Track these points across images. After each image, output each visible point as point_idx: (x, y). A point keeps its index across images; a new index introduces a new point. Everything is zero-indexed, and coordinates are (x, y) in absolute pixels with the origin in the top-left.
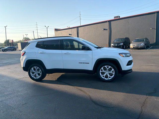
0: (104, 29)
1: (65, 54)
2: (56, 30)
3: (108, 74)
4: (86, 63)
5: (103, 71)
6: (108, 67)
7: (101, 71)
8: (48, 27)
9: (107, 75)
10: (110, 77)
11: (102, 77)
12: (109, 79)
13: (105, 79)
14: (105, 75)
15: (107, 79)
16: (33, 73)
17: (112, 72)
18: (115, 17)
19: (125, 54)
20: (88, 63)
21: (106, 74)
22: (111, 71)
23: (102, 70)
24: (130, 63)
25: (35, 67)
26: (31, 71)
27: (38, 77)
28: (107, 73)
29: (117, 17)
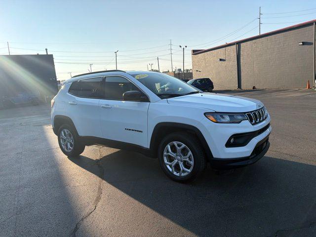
0: (304, 43)
2: (195, 52)
3: (179, 162)
4: (138, 131)
5: (169, 154)
6: (179, 146)
7: (165, 153)
9: (177, 164)
10: (184, 171)
11: (168, 166)
12: (183, 175)
14: (174, 163)
15: (178, 174)
17: (187, 160)
19: (229, 116)
20: (140, 131)
21: (176, 161)
22: (187, 155)
23: (168, 152)
24: (241, 141)
28: (178, 159)
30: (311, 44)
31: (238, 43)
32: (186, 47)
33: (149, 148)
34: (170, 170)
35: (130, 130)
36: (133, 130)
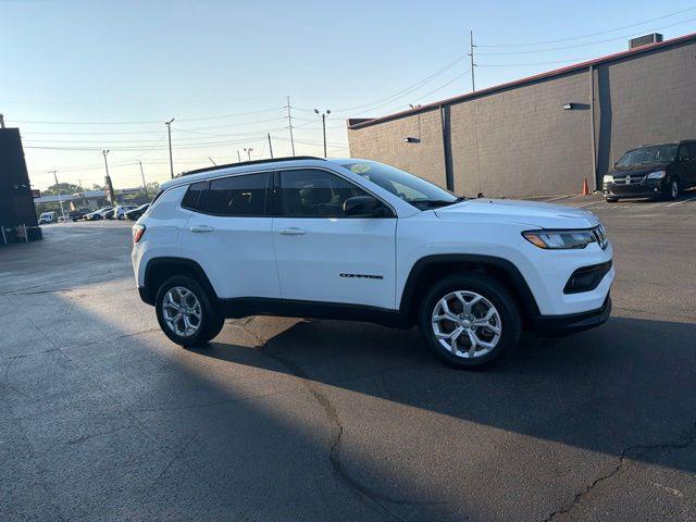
0: (573, 106)
1: (284, 234)
2: (355, 124)
3: (469, 330)
4: (371, 277)
5: (445, 316)
6: (468, 298)
7: (436, 317)
8: (326, 114)
9: (464, 335)
10: (478, 348)
11: (442, 342)
12: (476, 354)
13: (459, 353)
14: (455, 335)
15: (466, 355)
16: (173, 312)
17: (487, 324)
18: (633, 42)
19: (562, 235)
20: (377, 277)
21: (461, 329)
22: (485, 315)
23: (442, 312)
24: (587, 280)
25: (179, 290)
26: (165, 305)
27: (192, 329)
28: (465, 326)
29: (649, 38)
30: (586, 107)
31: (446, 105)
32: (329, 112)
33: (398, 308)
34: (449, 348)
35: (352, 276)
36: (359, 276)
